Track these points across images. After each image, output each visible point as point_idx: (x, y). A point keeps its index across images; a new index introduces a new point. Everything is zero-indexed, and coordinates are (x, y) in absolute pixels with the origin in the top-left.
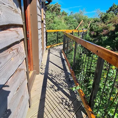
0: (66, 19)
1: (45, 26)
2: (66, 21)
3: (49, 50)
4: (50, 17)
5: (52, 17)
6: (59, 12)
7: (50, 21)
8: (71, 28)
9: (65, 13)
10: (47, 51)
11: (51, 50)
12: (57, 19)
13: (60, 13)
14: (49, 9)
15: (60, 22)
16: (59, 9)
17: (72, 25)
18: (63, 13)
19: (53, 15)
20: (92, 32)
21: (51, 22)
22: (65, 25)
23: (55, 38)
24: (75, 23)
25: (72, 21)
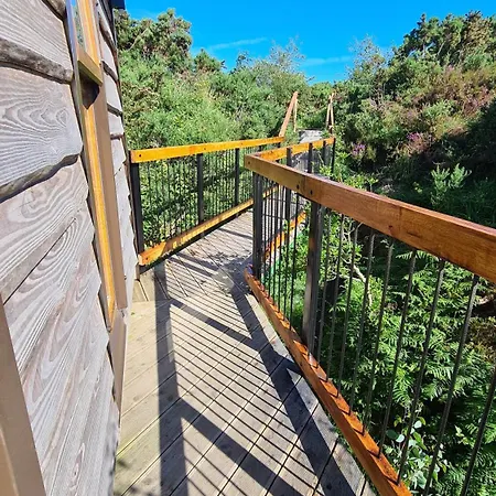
0: (219, 89)
1: (116, 126)
2: (223, 99)
3: (160, 280)
4: (141, 78)
5: (150, 80)
6: (183, 56)
7: (142, 96)
8: (251, 130)
9: (208, 63)
10: (148, 279)
11: (172, 270)
12: (174, 88)
13: (187, 62)
14: (132, 41)
15: (197, 104)
16: (181, 42)
17: (255, 117)
18: (200, 61)
19: (155, 67)
20: (355, 143)
21: (150, 104)
22: (218, 115)
23: (183, 189)
24: (266, 104)
25: (255, 97)
